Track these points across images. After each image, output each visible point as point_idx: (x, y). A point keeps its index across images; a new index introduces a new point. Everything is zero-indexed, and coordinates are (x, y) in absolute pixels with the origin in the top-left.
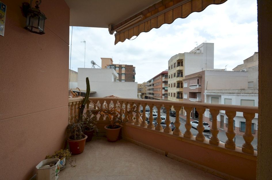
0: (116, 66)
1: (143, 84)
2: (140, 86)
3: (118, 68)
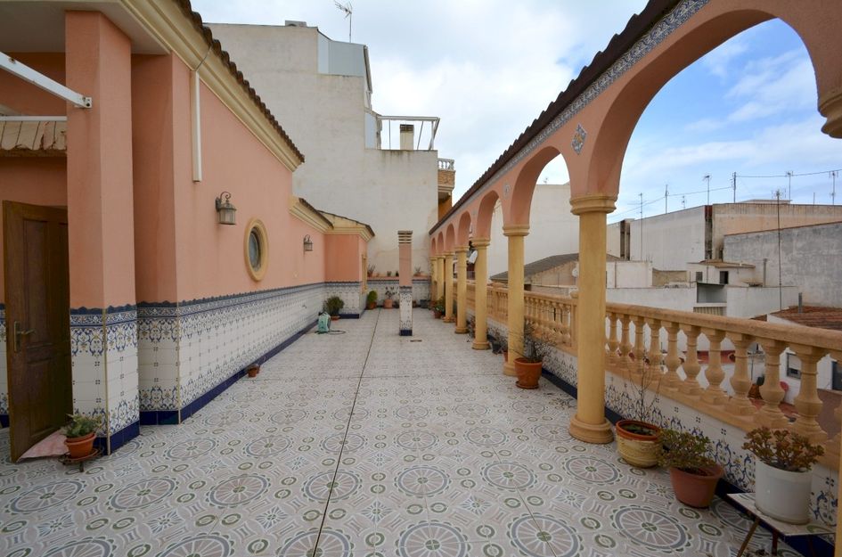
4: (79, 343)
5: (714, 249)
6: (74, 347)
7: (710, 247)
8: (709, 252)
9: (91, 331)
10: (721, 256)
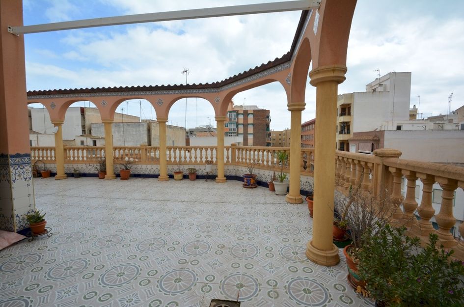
0: (239, 113)
1: (285, 132)
2: (280, 135)
3: (243, 116)
4: (17, 175)
5: (86, 129)
6: (13, 178)
7: (85, 128)
8: (84, 131)
9: (24, 167)
10: (90, 133)
